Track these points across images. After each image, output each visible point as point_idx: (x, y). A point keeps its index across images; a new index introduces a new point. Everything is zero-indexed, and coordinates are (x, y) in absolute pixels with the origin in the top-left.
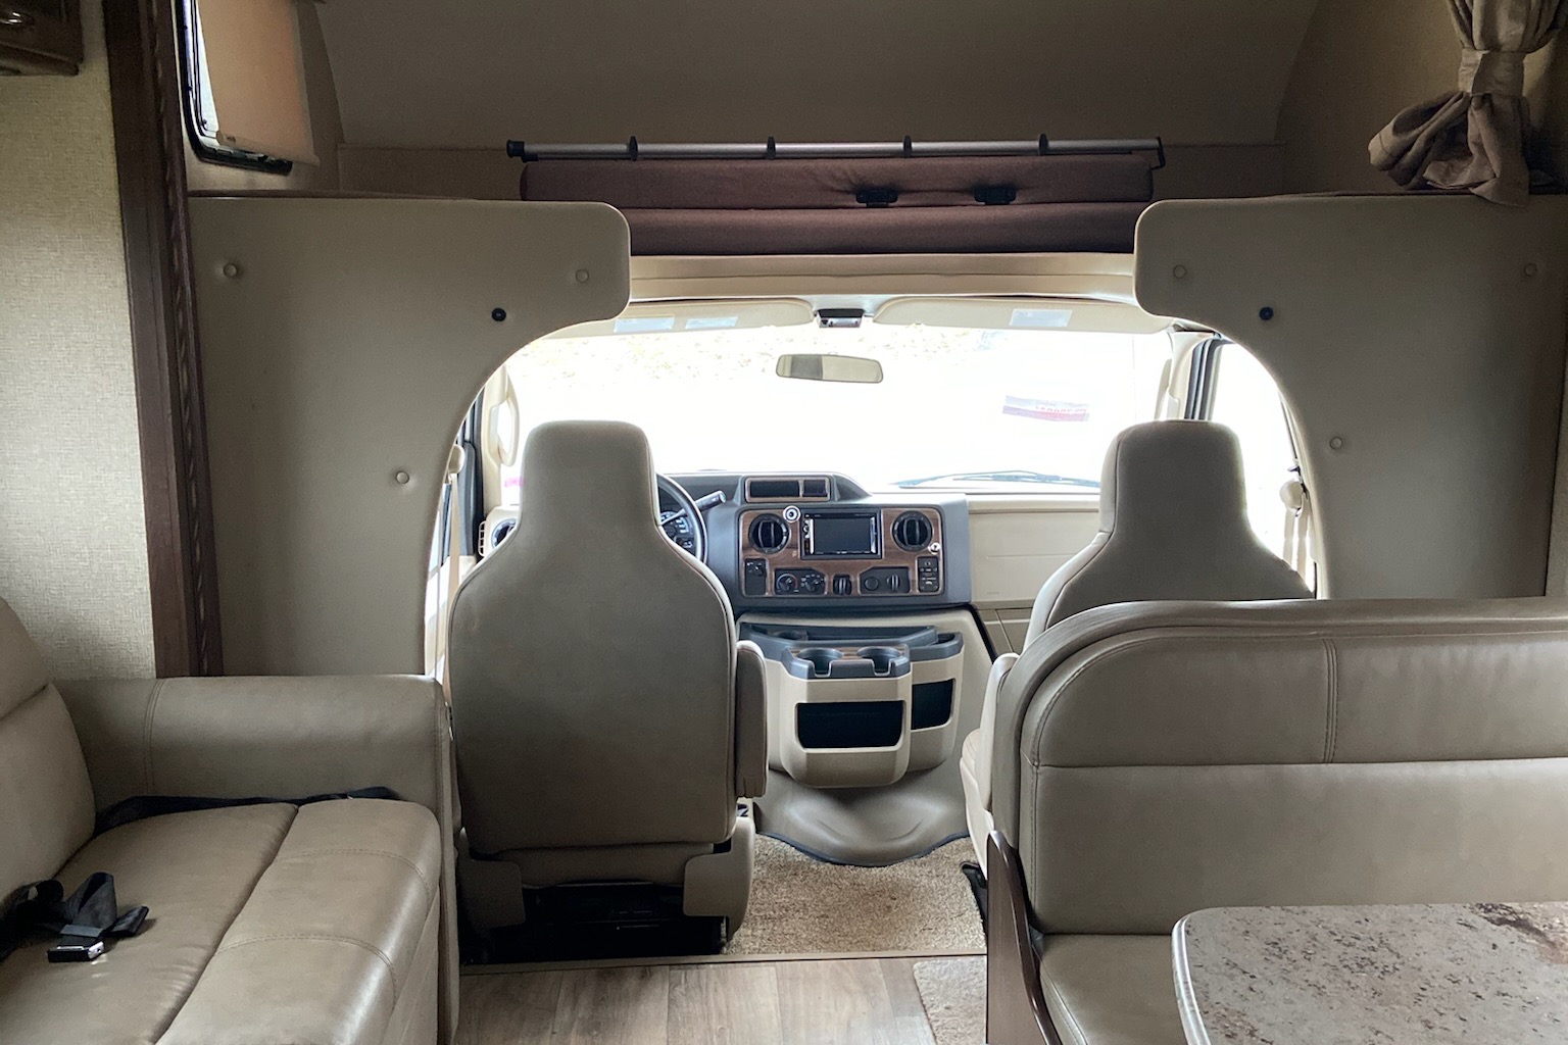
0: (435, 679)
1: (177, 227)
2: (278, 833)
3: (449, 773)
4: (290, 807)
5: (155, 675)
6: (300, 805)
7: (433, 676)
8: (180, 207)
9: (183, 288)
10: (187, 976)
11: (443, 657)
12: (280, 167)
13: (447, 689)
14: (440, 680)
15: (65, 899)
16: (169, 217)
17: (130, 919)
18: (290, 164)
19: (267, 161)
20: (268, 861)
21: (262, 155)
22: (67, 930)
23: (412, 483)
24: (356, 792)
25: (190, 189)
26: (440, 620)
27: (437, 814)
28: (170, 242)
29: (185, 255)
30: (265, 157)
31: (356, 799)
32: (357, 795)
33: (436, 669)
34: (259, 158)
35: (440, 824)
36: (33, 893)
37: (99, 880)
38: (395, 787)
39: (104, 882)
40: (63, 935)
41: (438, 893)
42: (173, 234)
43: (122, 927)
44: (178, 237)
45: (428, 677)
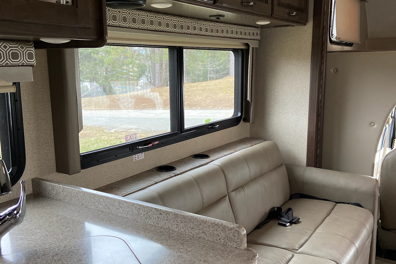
0: (376, 178)
1: (324, 60)
2: (331, 209)
3: (378, 204)
4: (335, 203)
5: (306, 165)
6: (337, 203)
7: (376, 177)
8: (325, 55)
9: (323, 75)
10: (307, 236)
11: (379, 174)
12: (350, 45)
13: (379, 182)
14: (378, 179)
15: (282, 212)
16: (322, 58)
17: (296, 220)
18: (353, 44)
19: (347, 43)
20: (328, 215)
21: (346, 42)
22: (282, 219)
23: (375, 126)
24: (352, 203)
25: (327, 51)
26: (379, 164)
27: (373, 214)
28: (322, 64)
29: (325, 67)
30: (347, 42)
31: (351, 205)
32: (352, 204)
33: (377, 176)
34: (345, 43)
35: (374, 216)
36: (276, 209)
37: (290, 209)
38: (362, 205)
39: (290, 210)
40: (281, 220)
41: (371, 235)
42: (322, 62)
43: (294, 221)
44: (323, 63)
45: (374, 177)
